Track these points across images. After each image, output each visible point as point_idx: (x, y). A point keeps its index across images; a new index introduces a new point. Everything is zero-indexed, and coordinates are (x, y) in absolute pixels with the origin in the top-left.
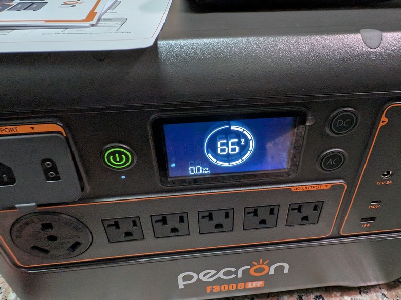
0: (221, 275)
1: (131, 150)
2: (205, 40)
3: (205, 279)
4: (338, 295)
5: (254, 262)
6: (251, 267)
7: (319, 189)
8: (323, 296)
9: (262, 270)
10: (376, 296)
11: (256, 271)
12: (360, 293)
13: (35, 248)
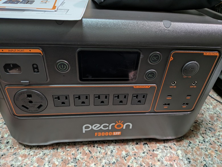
0: (102, 127)
1: (68, 63)
2: (101, 20)
3: (95, 129)
4: (154, 143)
5: (117, 122)
6: (115, 124)
7: (145, 88)
8: (147, 143)
9: (120, 126)
10: (171, 144)
11: (118, 126)
12: (164, 143)
13: (23, 106)
